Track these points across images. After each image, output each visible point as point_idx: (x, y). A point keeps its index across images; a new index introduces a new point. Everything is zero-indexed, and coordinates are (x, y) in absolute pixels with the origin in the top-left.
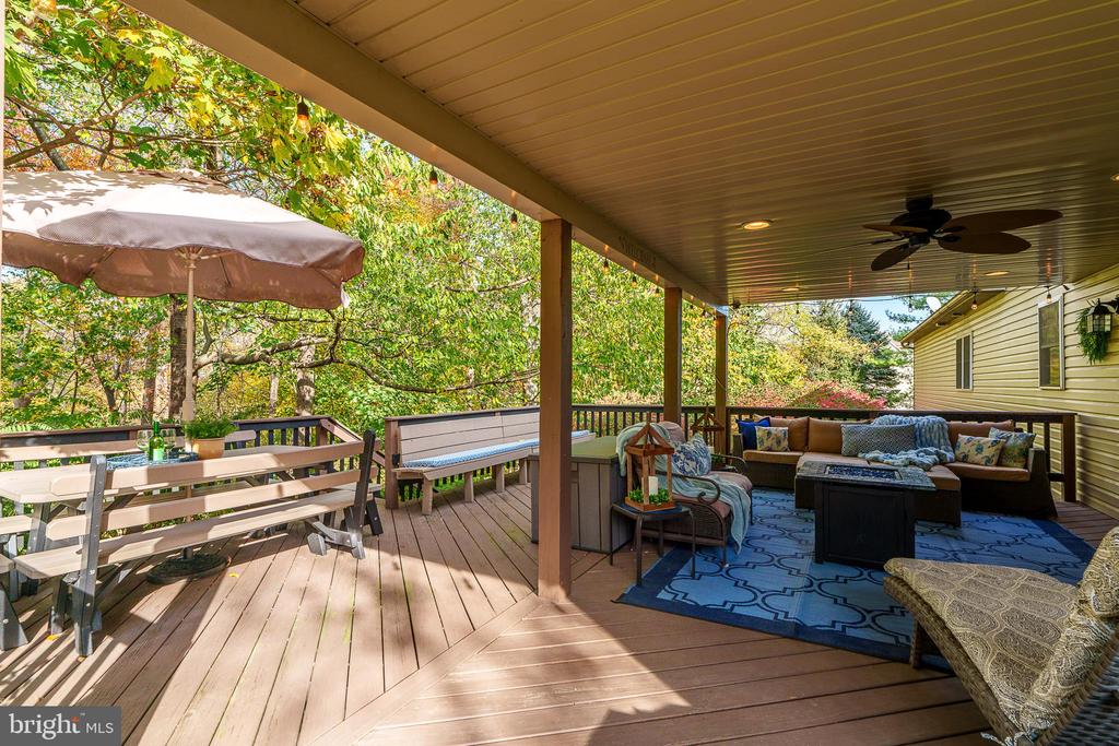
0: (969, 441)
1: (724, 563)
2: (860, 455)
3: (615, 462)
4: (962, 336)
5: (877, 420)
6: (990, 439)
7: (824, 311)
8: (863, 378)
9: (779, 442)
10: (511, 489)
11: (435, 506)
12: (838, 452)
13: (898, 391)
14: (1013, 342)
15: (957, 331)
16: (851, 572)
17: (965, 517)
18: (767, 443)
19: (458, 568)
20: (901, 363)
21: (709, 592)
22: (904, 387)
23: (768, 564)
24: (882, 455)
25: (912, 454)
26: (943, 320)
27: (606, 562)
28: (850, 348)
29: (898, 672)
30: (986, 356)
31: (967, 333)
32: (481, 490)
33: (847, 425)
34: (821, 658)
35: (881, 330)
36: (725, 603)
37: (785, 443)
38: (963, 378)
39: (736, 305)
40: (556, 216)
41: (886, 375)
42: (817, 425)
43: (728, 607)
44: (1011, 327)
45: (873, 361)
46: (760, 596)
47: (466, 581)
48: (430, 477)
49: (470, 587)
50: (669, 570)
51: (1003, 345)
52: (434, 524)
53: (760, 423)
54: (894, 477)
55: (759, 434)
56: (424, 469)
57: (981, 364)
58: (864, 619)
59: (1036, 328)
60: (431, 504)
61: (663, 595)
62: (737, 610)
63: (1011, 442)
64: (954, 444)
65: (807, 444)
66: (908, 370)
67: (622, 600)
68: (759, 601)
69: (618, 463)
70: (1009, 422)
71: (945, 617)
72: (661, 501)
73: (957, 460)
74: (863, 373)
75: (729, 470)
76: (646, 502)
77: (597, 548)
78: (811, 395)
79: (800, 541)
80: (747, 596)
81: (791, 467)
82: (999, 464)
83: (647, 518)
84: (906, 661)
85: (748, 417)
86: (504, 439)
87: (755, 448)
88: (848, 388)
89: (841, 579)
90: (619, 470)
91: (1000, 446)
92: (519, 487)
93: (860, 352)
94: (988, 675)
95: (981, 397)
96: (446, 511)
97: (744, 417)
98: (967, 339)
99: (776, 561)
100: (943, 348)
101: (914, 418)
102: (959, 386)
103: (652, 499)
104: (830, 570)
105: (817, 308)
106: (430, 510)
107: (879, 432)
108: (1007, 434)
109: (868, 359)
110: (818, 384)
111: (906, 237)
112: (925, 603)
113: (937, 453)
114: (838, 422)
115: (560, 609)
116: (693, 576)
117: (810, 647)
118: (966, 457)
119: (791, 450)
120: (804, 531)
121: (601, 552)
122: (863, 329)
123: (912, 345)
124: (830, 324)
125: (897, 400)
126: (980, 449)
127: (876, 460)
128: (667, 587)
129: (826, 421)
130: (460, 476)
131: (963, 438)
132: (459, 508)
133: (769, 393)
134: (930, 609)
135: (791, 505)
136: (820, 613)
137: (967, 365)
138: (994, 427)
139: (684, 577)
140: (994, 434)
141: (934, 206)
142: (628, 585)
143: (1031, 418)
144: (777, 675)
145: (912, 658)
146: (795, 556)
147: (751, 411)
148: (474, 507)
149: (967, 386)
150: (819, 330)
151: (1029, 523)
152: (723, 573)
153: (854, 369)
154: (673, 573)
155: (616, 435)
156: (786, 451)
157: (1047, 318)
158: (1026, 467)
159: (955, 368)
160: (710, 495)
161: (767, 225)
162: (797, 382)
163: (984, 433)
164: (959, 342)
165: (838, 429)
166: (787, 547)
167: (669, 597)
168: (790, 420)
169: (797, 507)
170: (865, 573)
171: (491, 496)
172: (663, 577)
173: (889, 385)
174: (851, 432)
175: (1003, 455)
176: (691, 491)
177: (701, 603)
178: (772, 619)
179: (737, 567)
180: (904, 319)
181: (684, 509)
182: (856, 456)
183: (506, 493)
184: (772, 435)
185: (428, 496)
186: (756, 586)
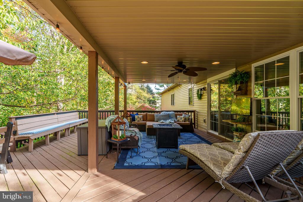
0: (179, 117)
1: (137, 153)
2: (159, 121)
3: (106, 127)
4: (172, 94)
5: (162, 113)
6: (183, 116)
7: (142, 86)
8: (150, 103)
9: (141, 119)
10: (62, 139)
11: (35, 148)
12: (154, 121)
13: (157, 106)
14: (183, 96)
15: (171, 93)
16: (165, 150)
17: (181, 134)
18: (138, 120)
19: (53, 170)
20: (158, 100)
21: (137, 161)
22: (158, 105)
23: (147, 151)
24: (164, 121)
25: (170, 120)
26: (169, 90)
27: (105, 158)
28: (148, 96)
29: (184, 171)
30: (177, 98)
31: (173, 93)
32: (52, 140)
33: (156, 114)
34: (169, 172)
35: (153, 92)
36: (142, 163)
37: (142, 119)
38: (173, 103)
39: (129, 83)
40: (95, 51)
41: (154, 102)
42: (149, 115)
43: (143, 164)
44: (183, 92)
45: (152, 99)
46: (149, 159)
47: (58, 174)
48: (32, 138)
49: (61, 175)
50: (124, 157)
51: (181, 96)
52: (35, 155)
53: (136, 114)
54: (172, 126)
55: (136, 117)
56: (30, 135)
57: (176, 100)
58: (173, 161)
59: (188, 92)
60: (33, 148)
61: (126, 164)
62: (146, 164)
63: (186, 117)
64: (176, 118)
65: (147, 119)
66: (160, 101)
67: (114, 168)
68: (149, 161)
69: (107, 128)
70: (185, 113)
71: (199, 157)
72: (123, 138)
73: (177, 121)
74: (150, 101)
75: (132, 127)
76: (119, 138)
77: (101, 154)
78: (140, 107)
79: (152, 144)
80: (146, 160)
81: (144, 125)
82: (184, 122)
83: (120, 143)
84: (185, 168)
85: (132, 113)
86: (58, 122)
87: (135, 121)
88: (147, 105)
89: (164, 152)
90: (107, 130)
91: (184, 118)
92: (65, 138)
93: (150, 97)
94: (212, 168)
95: (177, 107)
96: (38, 149)
97: (131, 113)
98: (173, 94)
99: (148, 150)
100: (168, 96)
101: (169, 112)
102: (172, 105)
103: (120, 137)
104: (161, 150)
105: (140, 85)
106: (32, 150)
107: (163, 116)
108: (186, 115)
109: (151, 99)
110: (141, 105)
111: (178, 70)
112: (192, 154)
113: (174, 120)
114: (153, 113)
115: (97, 176)
116: (131, 157)
117: (166, 170)
118: (179, 120)
119: (143, 121)
120: (151, 141)
121: (102, 155)
122: (150, 91)
123: (161, 95)
124: (143, 89)
125: (156, 108)
126: (181, 119)
127: (163, 122)
128: (125, 162)
129: (150, 113)
130: (44, 136)
131: (178, 116)
132: (44, 147)
133: (131, 107)
134: (194, 156)
135: (146, 135)
136: (164, 161)
137: (173, 100)
138: (184, 114)
139: (129, 158)
140: (183, 115)
141: (183, 64)
142: (115, 164)
143: (188, 112)
144: (162, 179)
145: (186, 167)
146: (152, 148)
147: (133, 111)
148: (50, 146)
149: (173, 105)
150: (141, 91)
151: (191, 134)
152: (138, 155)
153: (148, 101)
154: (126, 158)
155: (105, 119)
156: (142, 121)
157: (190, 90)
158: (189, 122)
159: (171, 101)
160: (133, 134)
161: (147, 63)
162: (137, 104)
163: (181, 115)
164: (172, 95)
165: (154, 115)
166: (149, 146)
167: (127, 165)
168: (142, 113)
169: (147, 135)
170: (168, 149)
171: (56, 142)
172: (124, 159)
173: (155, 105)
174: (157, 116)
175: (185, 120)
176: (128, 134)
177: (137, 164)
178: (154, 165)
179: (141, 153)
180: (158, 89)
181: (129, 139)
182: (158, 122)
183: (61, 140)
184: (139, 117)
185: (31, 145)
186: (147, 157)
